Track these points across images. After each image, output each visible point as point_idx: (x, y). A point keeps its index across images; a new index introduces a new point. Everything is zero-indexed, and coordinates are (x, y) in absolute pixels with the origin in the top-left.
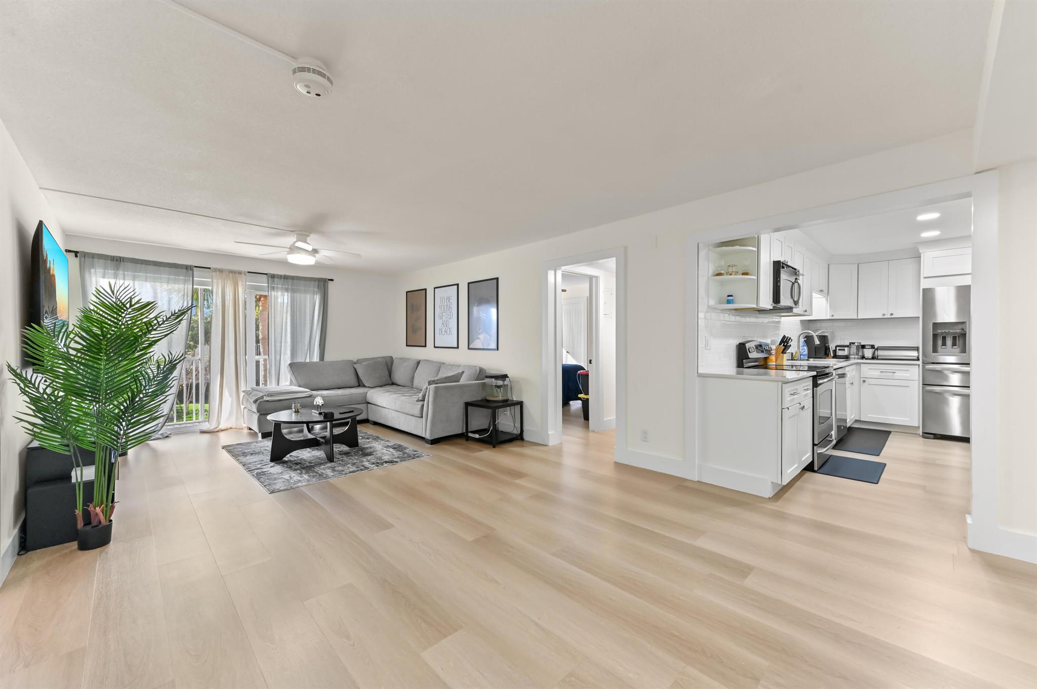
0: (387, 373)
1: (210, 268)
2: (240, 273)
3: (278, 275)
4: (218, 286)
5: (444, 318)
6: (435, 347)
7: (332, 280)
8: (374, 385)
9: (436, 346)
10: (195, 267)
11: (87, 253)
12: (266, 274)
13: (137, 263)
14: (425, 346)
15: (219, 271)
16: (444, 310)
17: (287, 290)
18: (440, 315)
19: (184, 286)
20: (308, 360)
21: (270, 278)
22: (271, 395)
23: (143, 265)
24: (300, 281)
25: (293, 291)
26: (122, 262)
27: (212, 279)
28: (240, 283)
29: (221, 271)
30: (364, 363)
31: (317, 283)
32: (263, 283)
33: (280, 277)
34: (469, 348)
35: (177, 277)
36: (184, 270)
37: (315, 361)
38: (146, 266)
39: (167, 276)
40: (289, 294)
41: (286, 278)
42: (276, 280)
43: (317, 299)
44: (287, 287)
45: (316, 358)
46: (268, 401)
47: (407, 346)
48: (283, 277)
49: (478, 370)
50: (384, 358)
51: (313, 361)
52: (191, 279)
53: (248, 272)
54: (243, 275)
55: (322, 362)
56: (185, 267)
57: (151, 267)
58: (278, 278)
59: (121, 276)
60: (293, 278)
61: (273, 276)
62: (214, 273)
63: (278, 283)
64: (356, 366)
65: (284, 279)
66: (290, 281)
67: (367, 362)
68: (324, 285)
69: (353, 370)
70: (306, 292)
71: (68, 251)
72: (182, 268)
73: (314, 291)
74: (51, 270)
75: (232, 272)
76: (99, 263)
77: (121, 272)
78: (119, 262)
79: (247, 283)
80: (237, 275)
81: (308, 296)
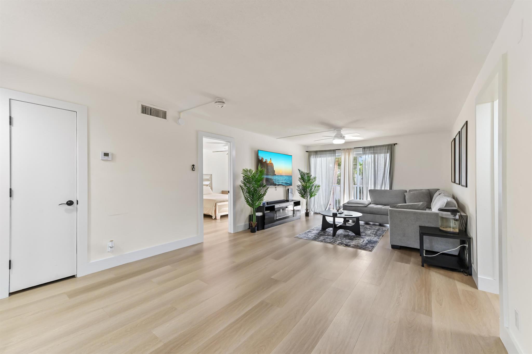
1: (340, 149)
2: (351, 149)
4: (343, 156)
7: (396, 144)
10: (336, 150)
11: (310, 151)
12: (362, 147)
13: (321, 152)
17: (371, 153)
20: (383, 189)
24: (378, 148)
25: (374, 153)
27: (341, 154)
28: (351, 153)
29: (344, 149)
30: (411, 193)
31: (387, 147)
32: (361, 151)
33: (368, 147)
34: (461, 185)
35: (331, 155)
36: (333, 152)
38: (323, 152)
40: (373, 156)
41: (370, 147)
42: (366, 149)
43: (388, 155)
45: (388, 188)
47: (452, 182)
48: (369, 147)
52: (335, 155)
53: (354, 148)
54: (352, 150)
55: (391, 190)
59: (315, 157)
60: (374, 147)
61: (364, 148)
62: (342, 151)
63: (367, 151)
64: (405, 194)
65: (370, 148)
66: (373, 149)
67: (414, 192)
68: (392, 148)
69: (404, 196)
70: (381, 153)
71: (306, 151)
72: (332, 151)
73: (385, 152)
74: (267, 162)
75: (348, 149)
76: (312, 153)
77: (317, 156)
78: (316, 153)
79: (354, 153)
80: (350, 150)
81: (382, 155)
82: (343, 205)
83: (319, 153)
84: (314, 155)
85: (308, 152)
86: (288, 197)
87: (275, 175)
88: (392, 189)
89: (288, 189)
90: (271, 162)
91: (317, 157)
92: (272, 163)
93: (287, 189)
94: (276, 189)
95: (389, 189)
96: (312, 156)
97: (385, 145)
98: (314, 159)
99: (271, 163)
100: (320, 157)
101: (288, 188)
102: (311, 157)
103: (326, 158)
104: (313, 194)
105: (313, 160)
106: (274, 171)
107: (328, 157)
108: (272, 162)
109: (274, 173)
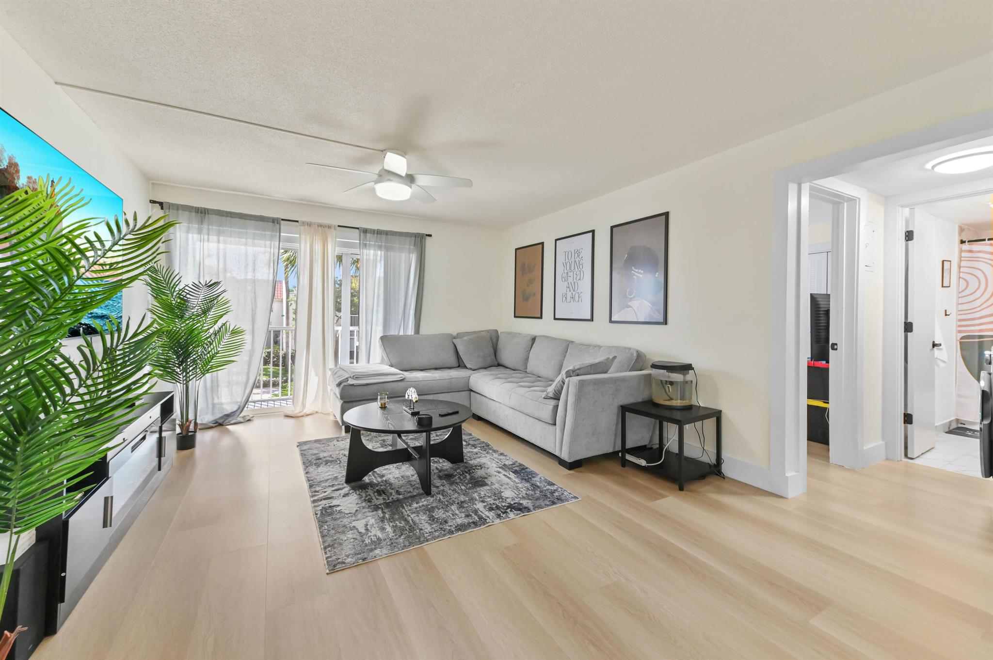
0: (492, 350)
1: (297, 221)
2: (329, 227)
3: (371, 230)
4: (306, 243)
5: (570, 280)
6: (555, 319)
7: (430, 236)
8: (477, 367)
9: (557, 317)
10: (282, 220)
11: (172, 204)
12: (358, 228)
13: (223, 216)
14: (541, 318)
15: (308, 224)
16: (570, 268)
17: (380, 248)
18: (565, 275)
19: (271, 243)
20: (401, 333)
21: (362, 234)
22: (356, 378)
23: (229, 218)
24: (394, 237)
25: (387, 249)
26: (207, 215)
27: (300, 235)
28: (329, 239)
29: (309, 224)
30: (465, 338)
31: (413, 239)
32: (354, 238)
33: (373, 232)
34: (611, 321)
35: (264, 232)
36: (271, 224)
37: (410, 334)
38: (233, 219)
39: (253, 231)
40: (383, 252)
41: (379, 232)
42: (368, 235)
43: (414, 258)
44: (380, 244)
45: (411, 331)
46: (353, 385)
47: (515, 317)
48: (376, 232)
49: (635, 355)
50: (488, 331)
51: (407, 334)
52: (278, 234)
53: (339, 226)
54: (333, 230)
56: (271, 220)
57: (237, 220)
58: (371, 233)
59: (205, 231)
60: (387, 233)
61: (366, 231)
62: (302, 227)
63: (371, 239)
64: (455, 341)
65: (377, 234)
66: (384, 237)
67: (469, 337)
68: (421, 241)
69: (453, 345)
70: (401, 250)
71: (153, 202)
72: (268, 222)
73: (410, 249)
75: (321, 226)
76: (183, 216)
77: (205, 226)
78: (204, 215)
79: (338, 240)
80: (327, 229)
81: (403, 255)
82: (339, 385)
83: (214, 217)
84: (190, 221)
85: (159, 203)
88: (420, 333)
95: (413, 334)
96: (181, 225)
97: (410, 233)
100: (218, 233)
107: (253, 239)
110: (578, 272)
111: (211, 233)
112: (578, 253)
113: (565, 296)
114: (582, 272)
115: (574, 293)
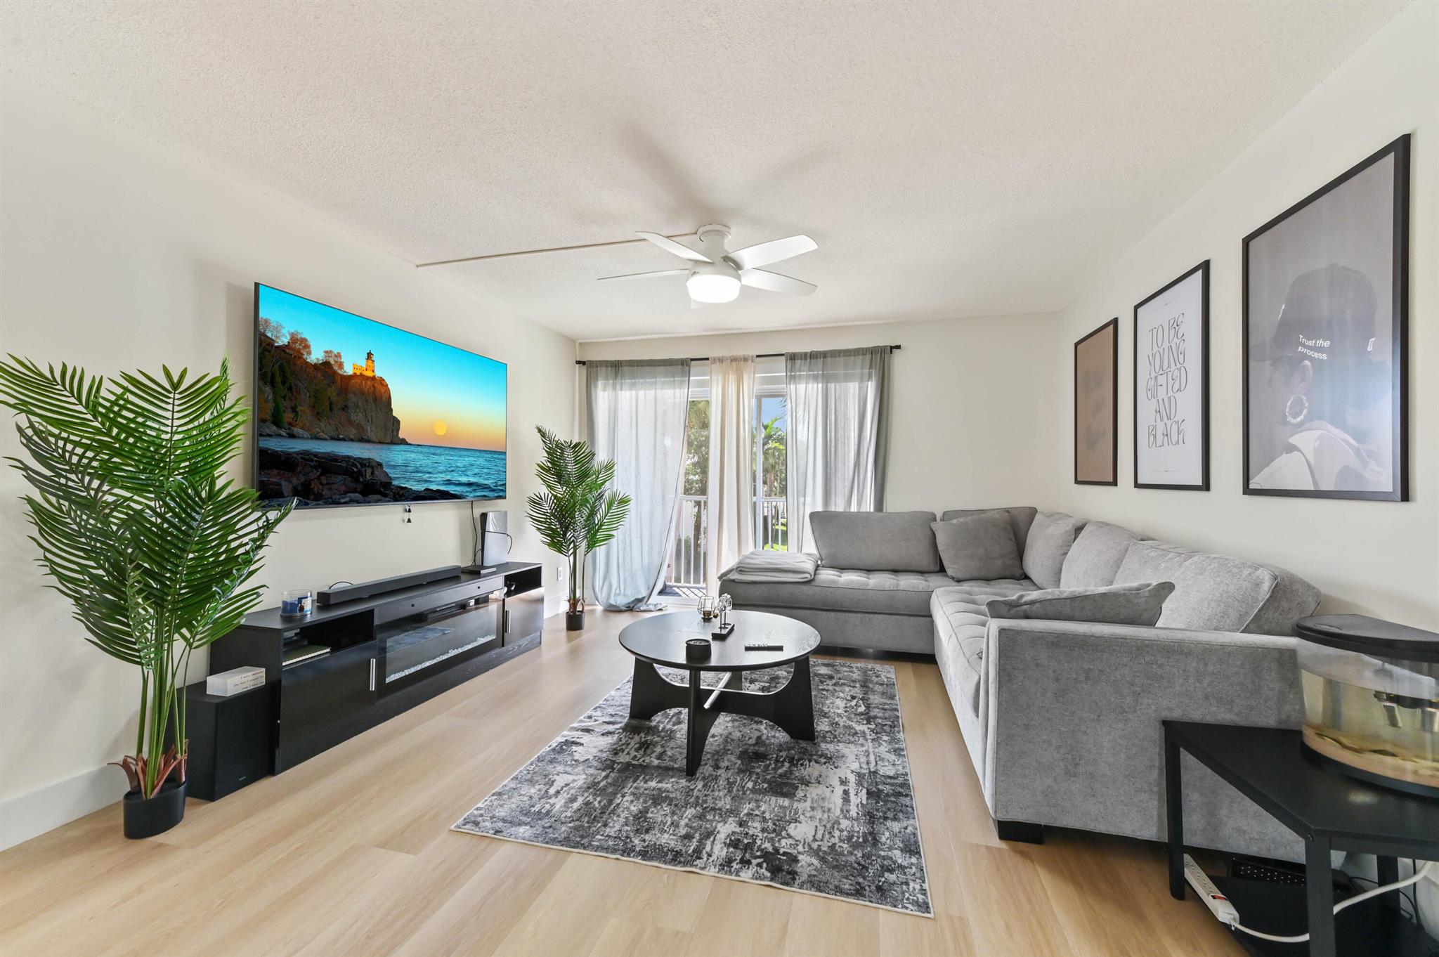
0: (1009, 546)
1: (707, 359)
2: (745, 359)
3: (801, 354)
4: (718, 387)
5: (1162, 392)
6: (1137, 485)
7: (898, 347)
8: (967, 576)
9: (1140, 482)
10: (692, 360)
11: (600, 361)
12: (783, 355)
13: (634, 366)
14: (1114, 482)
15: (719, 360)
16: (1161, 366)
17: (815, 378)
18: (1152, 383)
19: (674, 392)
20: (854, 508)
21: (789, 361)
23: (640, 368)
24: (838, 359)
25: (826, 379)
27: (711, 377)
28: (745, 376)
29: (721, 360)
30: (955, 521)
31: (868, 357)
32: (779, 369)
33: (804, 356)
34: (1247, 490)
35: (673, 379)
36: (680, 367)
38: (643, 368)
39: (663, 379)
40: (820, 385)
41: (813, 356)
42: (798, 362)
43: (871, 388)
44: (816, 373)
45: (869, 506)
47: (1077, 482)
48: (809, 355)
50: (1009, 510)
52: (687, 379)
53: (758, 356)
54: (750, 362)
55: (881, 514)
56: (680, 363)
58: (801, 359)
60: (824, 355)
61: (793, 357)
62: (713, 365)
63: (803, 369)
64: (933, 525)
65: (811, 358)
66: (820, 361)
67: (961, 520)
68: (883, 360)
69: (930, 533)
70: (847, 378)
71: (578, 362)
72: (677, 365)
73: (862, 374)
74: (341, 365)
75: (734, 359)
76: (602, 371)
77: (619, 381)
78: (617, 368)
79: (757, 375)
80: (742, 363)
81: (853, 387)
82: (720, 578)
83: (626, 369)
84: (606, 378)
85: (584, 363)
86: (483, 549)
87: (403, 442)
88: (884, 511)
89: (484, 516)
90: (369, 374)
91: (618, 386)
92: (382, 380)
93: (478, 512)
94: (407, 516)
95: (872, 510)
96: (600, 383)
97: (862, 349)
98: (606, 393)
99: (374, 378)
100: (632, 387)
101: (484, 511)
102: (596, 386)
103: (653, 391)
104: (600, 535)
105: (603, 396)
106: (396, 422)
107: (663, 389)
108: (378, 374)
109: (390, 431)
110: (1176, 373)
111: (624, 387)
112: (1175, 325)
113: (1153, 433)
114: (1183, 369)
115: (1169, 423)
